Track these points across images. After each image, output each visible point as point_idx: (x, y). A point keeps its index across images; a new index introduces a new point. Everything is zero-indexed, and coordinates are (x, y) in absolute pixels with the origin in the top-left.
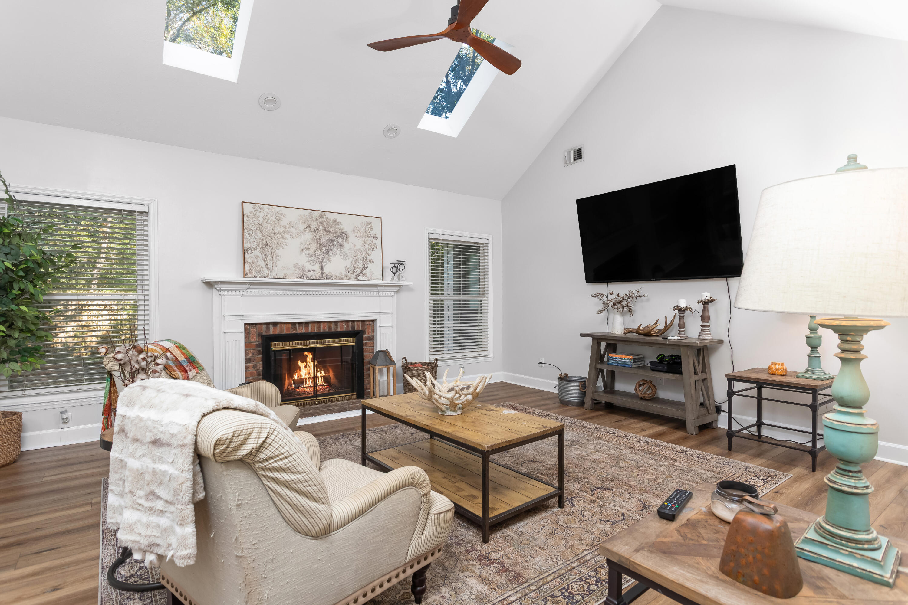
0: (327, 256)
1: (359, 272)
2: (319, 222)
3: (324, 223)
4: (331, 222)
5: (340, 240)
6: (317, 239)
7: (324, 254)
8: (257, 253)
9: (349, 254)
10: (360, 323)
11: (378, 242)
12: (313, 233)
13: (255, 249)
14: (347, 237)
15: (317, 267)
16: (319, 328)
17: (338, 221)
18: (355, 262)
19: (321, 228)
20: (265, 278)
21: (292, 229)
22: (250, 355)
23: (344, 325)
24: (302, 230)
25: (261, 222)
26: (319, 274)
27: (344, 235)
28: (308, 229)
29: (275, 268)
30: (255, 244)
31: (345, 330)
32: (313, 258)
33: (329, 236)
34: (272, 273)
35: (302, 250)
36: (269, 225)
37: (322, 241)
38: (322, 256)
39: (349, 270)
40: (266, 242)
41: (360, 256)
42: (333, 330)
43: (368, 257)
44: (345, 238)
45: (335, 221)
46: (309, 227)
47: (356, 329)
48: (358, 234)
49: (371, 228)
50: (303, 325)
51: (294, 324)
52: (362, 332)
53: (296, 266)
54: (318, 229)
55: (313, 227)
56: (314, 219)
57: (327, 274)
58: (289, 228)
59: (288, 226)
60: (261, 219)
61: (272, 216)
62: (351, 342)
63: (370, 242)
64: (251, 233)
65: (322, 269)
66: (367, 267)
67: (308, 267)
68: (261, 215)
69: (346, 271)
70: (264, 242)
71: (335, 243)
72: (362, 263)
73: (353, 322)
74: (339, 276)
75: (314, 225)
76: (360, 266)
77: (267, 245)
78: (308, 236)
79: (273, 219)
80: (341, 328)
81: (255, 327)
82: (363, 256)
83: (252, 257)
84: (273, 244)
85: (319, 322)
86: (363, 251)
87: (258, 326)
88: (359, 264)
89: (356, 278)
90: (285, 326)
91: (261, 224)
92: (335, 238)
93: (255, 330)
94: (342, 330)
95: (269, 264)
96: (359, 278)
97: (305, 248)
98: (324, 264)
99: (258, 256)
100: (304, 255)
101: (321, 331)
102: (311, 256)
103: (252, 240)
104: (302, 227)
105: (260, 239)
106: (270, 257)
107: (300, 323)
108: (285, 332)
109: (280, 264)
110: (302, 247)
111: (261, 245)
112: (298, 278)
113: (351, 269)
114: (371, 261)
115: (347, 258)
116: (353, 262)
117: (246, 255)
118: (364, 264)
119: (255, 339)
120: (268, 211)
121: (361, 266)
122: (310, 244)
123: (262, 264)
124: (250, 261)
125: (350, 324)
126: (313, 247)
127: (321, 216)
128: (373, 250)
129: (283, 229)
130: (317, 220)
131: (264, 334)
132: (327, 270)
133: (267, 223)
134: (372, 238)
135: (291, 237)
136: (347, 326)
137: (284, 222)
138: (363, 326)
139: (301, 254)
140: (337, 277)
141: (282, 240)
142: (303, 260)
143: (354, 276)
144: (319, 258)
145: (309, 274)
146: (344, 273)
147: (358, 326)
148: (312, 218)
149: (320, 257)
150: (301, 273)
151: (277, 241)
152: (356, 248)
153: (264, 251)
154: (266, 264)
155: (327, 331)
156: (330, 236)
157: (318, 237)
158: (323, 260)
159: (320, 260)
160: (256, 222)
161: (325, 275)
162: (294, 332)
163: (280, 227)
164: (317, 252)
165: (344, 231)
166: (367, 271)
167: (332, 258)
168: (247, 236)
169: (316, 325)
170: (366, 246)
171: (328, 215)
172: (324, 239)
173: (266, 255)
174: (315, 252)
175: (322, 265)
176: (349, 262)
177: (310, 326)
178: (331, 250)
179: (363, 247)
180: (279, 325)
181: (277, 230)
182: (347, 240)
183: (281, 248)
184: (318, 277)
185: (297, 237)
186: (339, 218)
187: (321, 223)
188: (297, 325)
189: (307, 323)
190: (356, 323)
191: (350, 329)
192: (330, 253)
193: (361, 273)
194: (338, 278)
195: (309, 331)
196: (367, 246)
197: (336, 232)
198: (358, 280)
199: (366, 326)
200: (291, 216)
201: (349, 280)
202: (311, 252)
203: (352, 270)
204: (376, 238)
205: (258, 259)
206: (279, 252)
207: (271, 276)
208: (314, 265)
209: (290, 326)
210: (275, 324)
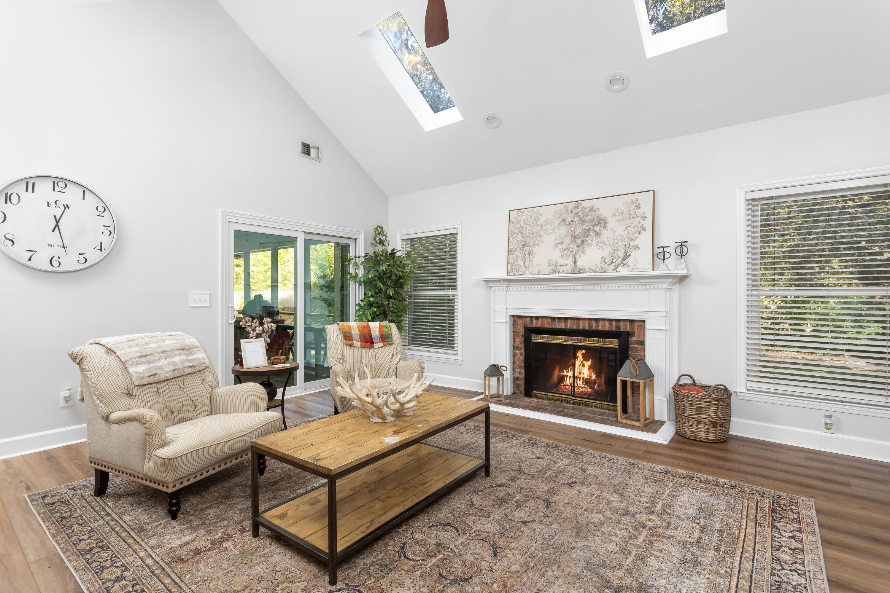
0: (581, 248)
1: (619, 262)
2: (574, 213)
3: (580, 213)
4: (587, 211)
5: (597, 228)
6: (572, 231)
7: (578, 246)
8: (517, 253)
9: (607, 243)
10: (628, 323)
11: (648, 223)
12: (568, 226)
13: (516, 250)
14: (605, 223)
15: (570, 261)
16: (578, 324)
17: (595, 208)
18: (615, 250)
19: (576, 219)
20: (522, 275)
21: (548, 226)
22: (517, 343)
23: (607, 324)
24: (557, 225)
25: (522, 225)
26: (571, 268)
27: (602, 222)
28: (563, 223)
29: (531, 265)
30: (517, 245)
31: (607, 329)
32: (566, 252)
33: (584, 227)
34: (528, 270)
35: (556, 246)
36: (528, 227)
37: (576, 233)
38: (576, 248)
39: (606, 261)
40: (525, 242)
41: (620, 243)
42: (594, 328)
43: (632, 243)
44: (603, 225)
45: (592, 209)
46: (564, 220)
47: (621, 330)
48: (620, 218)
49: (638, 207)
50: (562, 320)
51: (553, 319)
52: (630, 334)
53: (549, 262)
54: (572, 221)
55: (568, 221)
56: (569, 211)
57: (580, 267)
58: (546, 225)
59: (544, 224)
60: (522, 222)
61: (531, 218)
62: (613, 344)
63: (635, 224)
64: (514, 236)
65: (575, 262)
66: (629, 255)
67: (562, 261)
68: (523, 218)
69: (602, 262)
70: (524, 243)
71: (592, 233)
72: (623, 251)
73: (618, 321)
74: (593, 268)
75: (569, 217)
76: (620, 256)
77: (525, 245)
78: (563, 229)
79: (532, 220)
80: (603, 326)
81: (522, 319)
82: (626, 243)
83: (513, 258)
84: (531, 244)
85: (578, 319)
86: (625, 237)
87: (524, 319)
88: (619, 253)
89: (614, 270)
90: (546, 321)
91: (522, 227)
92: (591, 227)
93: (521, 322)
94: (604, 329)
95: (526, 262)
96: (618, 270)
97: (559, 243)
98: (577, 257)
99: (518, 256)
100: (557, 250)
101: (581, 328)
102: (565, 250)
103: (514, 242)
104: (557, 222)
105: (521, 240)
106: (527, 256)
107: (560, 318)
108: (546, 326)
109: (535, 261)
110: (557, 242)
111: (521, 246)
112: (550, 273)
113: (608, 260)
114: (636, 247)
115: (604, 247)
116: (612, 251)
117: (510, 256)
118: (626, 252)
119: (521, 330)
120: (528, 213)
121: (622, 255)
122: (565, 238)
123: (521, 262)
124: (512, 261)
125: (614, 323)
126: (567, 240)
127: (577, 207)
128: (640, 233)
129: (540, 227)
130: (572, 212)
131: (529, 326)
132: (579, 264)
133: (527, 224)
134: (639, 219)
135: (547, 234)
136: (611, 325)
137: (541, 221)
138: (632, 327)
139: (555, 250)
140: (591, 269)
141: (538, 238)
142: (556, 255)
143: (612, 267)
144: (572, 251)
145: (561, 269)
146: (600, 265)
147: (625, 327)
148: (567, 210)
149: (574, 250)
150: (554, 268)
151: (534, 239)
152: (616, 235)
153: (523, 251)
154: (524, 263)
155: (587, 328)
156: (586, 226)
157: (572, 229)
158: (576, 253)
159: (573, 253)
160: (519, 226)
161: (577, 268)
162: (554, 326)
163: (538, 226)
164: (571, 245)
165: (602, 217)
166: (629, 261)
167: (587, 250)
168: (511, 240)
169: (575, 322)
170: (630, 229)
171: (584, 204)
172: (579, 230)
173: (524, 255)
174: (569, 245)
175: (575, 258)
176: (606, 253)
177: (569, 322)
178: (586, 241)
179: (625, 232)
180: (540, 319)
181: (535, 229)
182: (605, 227)
183: (537, 246)
184: (570, 271)
185: (552, 233)
186: (596, 204)
187: (576, 214)
188: (557, 320)
189: (566, 319)
190: (622, 323)
191: (614, 329)
192: (585, 244)
193: (622, 263)
194: (592, 271)
195: (569, 327)
196: (632, 229)
197: (592, 221)
198: (617, 272)
199: (636, 327)
200: (548, 213)
201: (605, 272)
202: (564, 246)
203: (610, 261)
204: (644, 218)
205: (518, 258)
206: (536, 250)
207: (527, 273)
208: (567, 259)
209: (550, 320)
210: (537, 318)
